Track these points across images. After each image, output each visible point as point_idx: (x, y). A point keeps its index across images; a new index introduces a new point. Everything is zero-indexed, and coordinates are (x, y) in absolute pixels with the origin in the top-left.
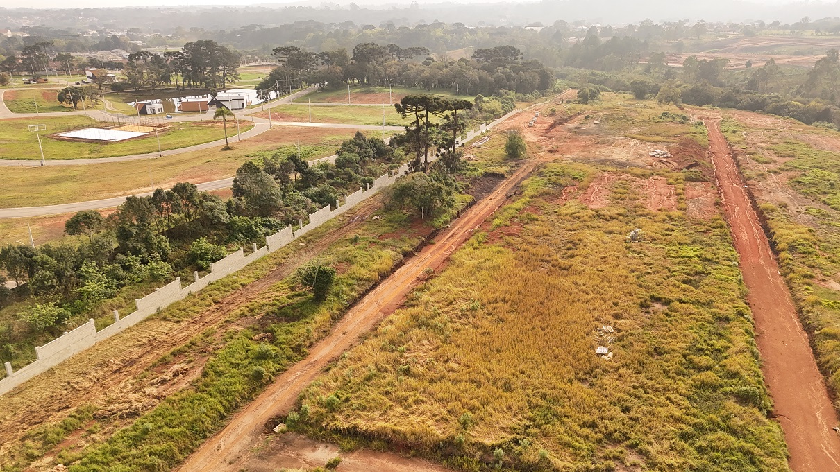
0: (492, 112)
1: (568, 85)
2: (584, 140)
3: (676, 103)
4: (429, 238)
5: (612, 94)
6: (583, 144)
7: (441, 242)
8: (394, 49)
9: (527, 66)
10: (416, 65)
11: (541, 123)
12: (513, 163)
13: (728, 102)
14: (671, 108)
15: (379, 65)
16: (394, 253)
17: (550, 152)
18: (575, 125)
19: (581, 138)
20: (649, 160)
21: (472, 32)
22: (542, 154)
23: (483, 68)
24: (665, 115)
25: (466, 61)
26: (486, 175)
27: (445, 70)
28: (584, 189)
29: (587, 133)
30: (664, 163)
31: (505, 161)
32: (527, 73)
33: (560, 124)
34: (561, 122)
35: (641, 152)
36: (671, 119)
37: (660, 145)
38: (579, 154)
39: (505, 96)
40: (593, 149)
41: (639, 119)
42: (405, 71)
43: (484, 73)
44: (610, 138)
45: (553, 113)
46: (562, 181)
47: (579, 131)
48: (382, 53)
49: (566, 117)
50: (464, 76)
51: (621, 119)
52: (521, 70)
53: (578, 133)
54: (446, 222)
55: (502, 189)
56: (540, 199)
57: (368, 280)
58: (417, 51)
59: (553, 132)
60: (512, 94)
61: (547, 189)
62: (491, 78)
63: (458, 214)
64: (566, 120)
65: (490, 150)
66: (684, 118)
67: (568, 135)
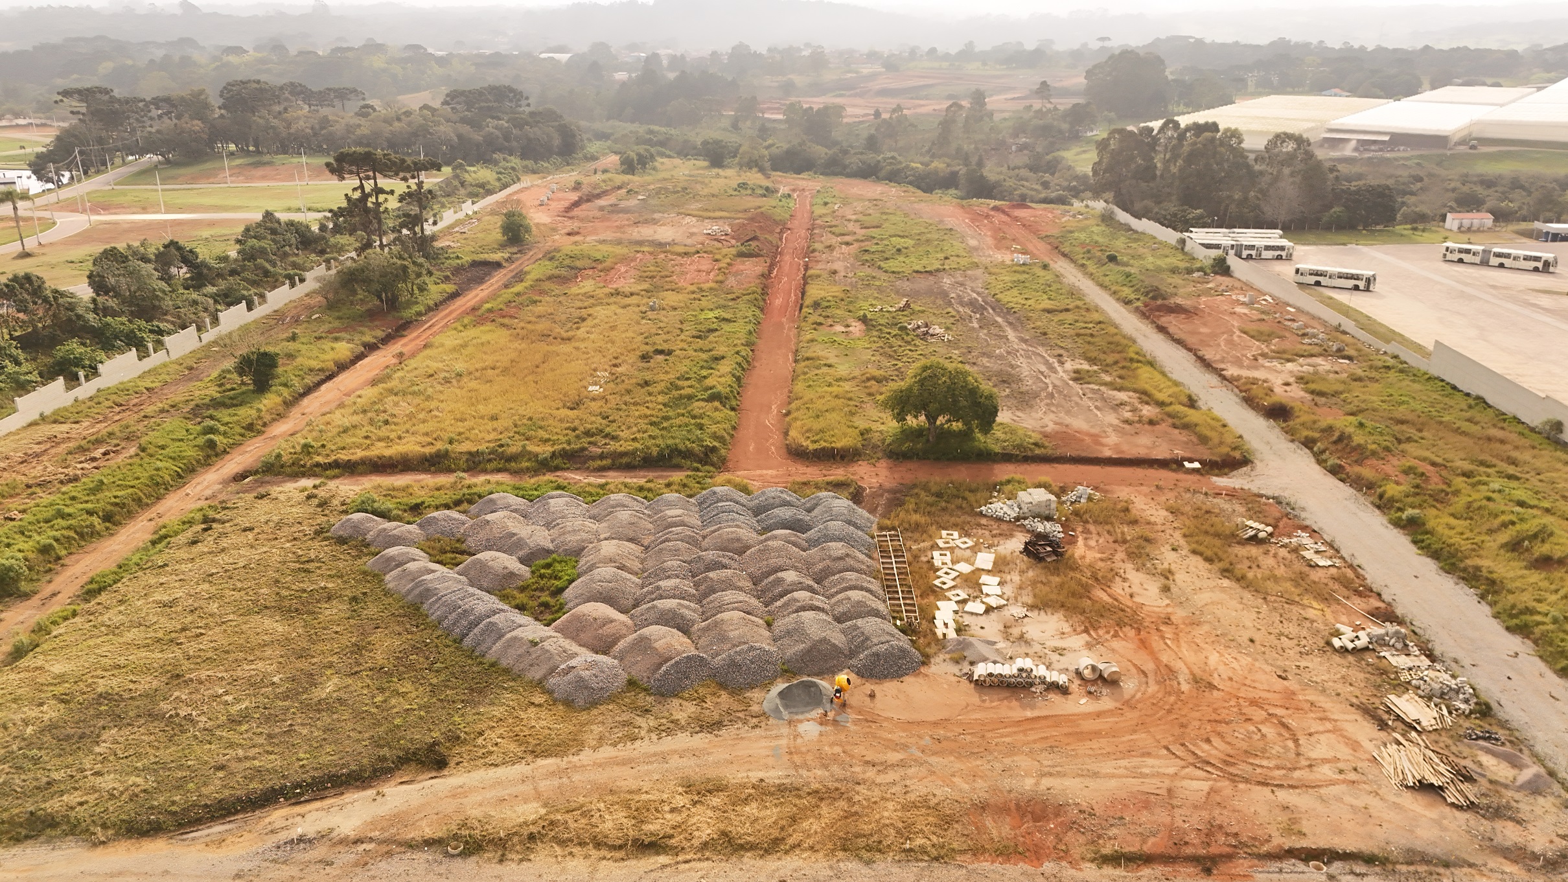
0: (482, 186)
1: (609, 148)
2: (620, 219)
3: (762, 170)
4: (397, 330)
5: (677, 161)
6: (617, 224)
7: (415, 334)
8: (298, 91)
9: (537, 117)
10: (343, 117)
11: (559, 200)
12: (515, 249)
13: (834, 167)
14: (754, 178)
15: (275, 118)
16: (351, 346)
17: (569, 234)
18: (610, 202)
19: (615, 217)
20: (701, 239)
21: (441, 61)
22: (557, 237)
23: (463, 121)
24: (743, 186)
25: (433, 111)
26: (475, 264)
27: (396, 124)
28: (607, 270)
29: (626, 211)
30: (719, 241)
31: (502, 246)
32: (536, 129)
33: (588, 200)
34: (589, 198)
35: (694, 230)
36: (749, 192)
37: (721, 222)
38: (609, 235)
39: (503, 163)
40: (629, 230)
41: (706, 191)
42: (324, 128)
43: (465, 129)
44: (657, 216)
45: (577, 186)
46: (578, 264)
47: (614, 209)
48: (278, 97)
49: (597, 191)
50: (430, 133)
51: (678, 192)
52: (527, 123)
53: (612, 212)
54: (419, 314)
55: (497, 279)
56: (547, 283)
57: (321, 370)
58: (343, 94)
59: (576, 212)
60: (515, 161)
61: (556, 272)
62: (477, 137)
63: (436, 305)
64: (598, 196)
65: (479, 235)
66: (767, 189)
67: (599, 214)
